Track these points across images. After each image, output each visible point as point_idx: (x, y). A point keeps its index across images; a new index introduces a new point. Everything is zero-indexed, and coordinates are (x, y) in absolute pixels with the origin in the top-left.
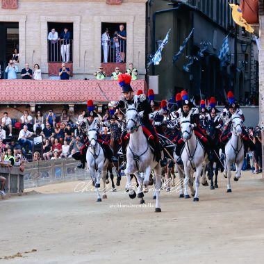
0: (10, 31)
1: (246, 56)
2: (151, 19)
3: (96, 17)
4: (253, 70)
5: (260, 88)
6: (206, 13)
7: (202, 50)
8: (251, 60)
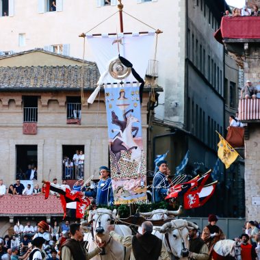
0: (30, 153)
1: (234, 174)
2: (152, 142)
3: (104, 141)
4: (240, 187)
5: (247, 202)
6: (198, 137)
7: (196, 170)
8: (238, 178)
